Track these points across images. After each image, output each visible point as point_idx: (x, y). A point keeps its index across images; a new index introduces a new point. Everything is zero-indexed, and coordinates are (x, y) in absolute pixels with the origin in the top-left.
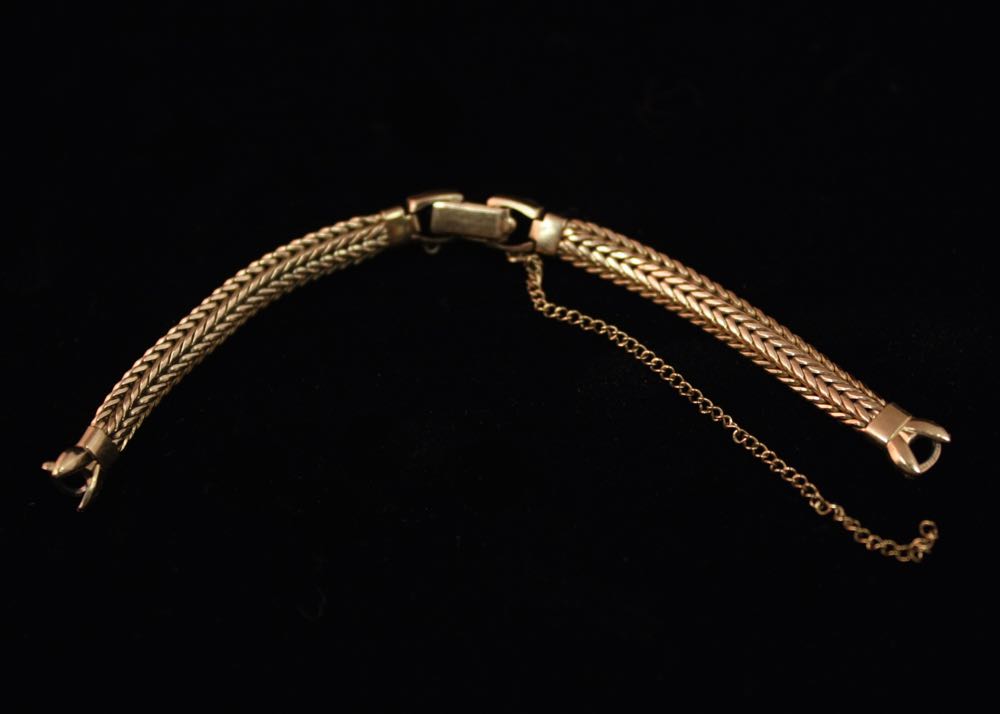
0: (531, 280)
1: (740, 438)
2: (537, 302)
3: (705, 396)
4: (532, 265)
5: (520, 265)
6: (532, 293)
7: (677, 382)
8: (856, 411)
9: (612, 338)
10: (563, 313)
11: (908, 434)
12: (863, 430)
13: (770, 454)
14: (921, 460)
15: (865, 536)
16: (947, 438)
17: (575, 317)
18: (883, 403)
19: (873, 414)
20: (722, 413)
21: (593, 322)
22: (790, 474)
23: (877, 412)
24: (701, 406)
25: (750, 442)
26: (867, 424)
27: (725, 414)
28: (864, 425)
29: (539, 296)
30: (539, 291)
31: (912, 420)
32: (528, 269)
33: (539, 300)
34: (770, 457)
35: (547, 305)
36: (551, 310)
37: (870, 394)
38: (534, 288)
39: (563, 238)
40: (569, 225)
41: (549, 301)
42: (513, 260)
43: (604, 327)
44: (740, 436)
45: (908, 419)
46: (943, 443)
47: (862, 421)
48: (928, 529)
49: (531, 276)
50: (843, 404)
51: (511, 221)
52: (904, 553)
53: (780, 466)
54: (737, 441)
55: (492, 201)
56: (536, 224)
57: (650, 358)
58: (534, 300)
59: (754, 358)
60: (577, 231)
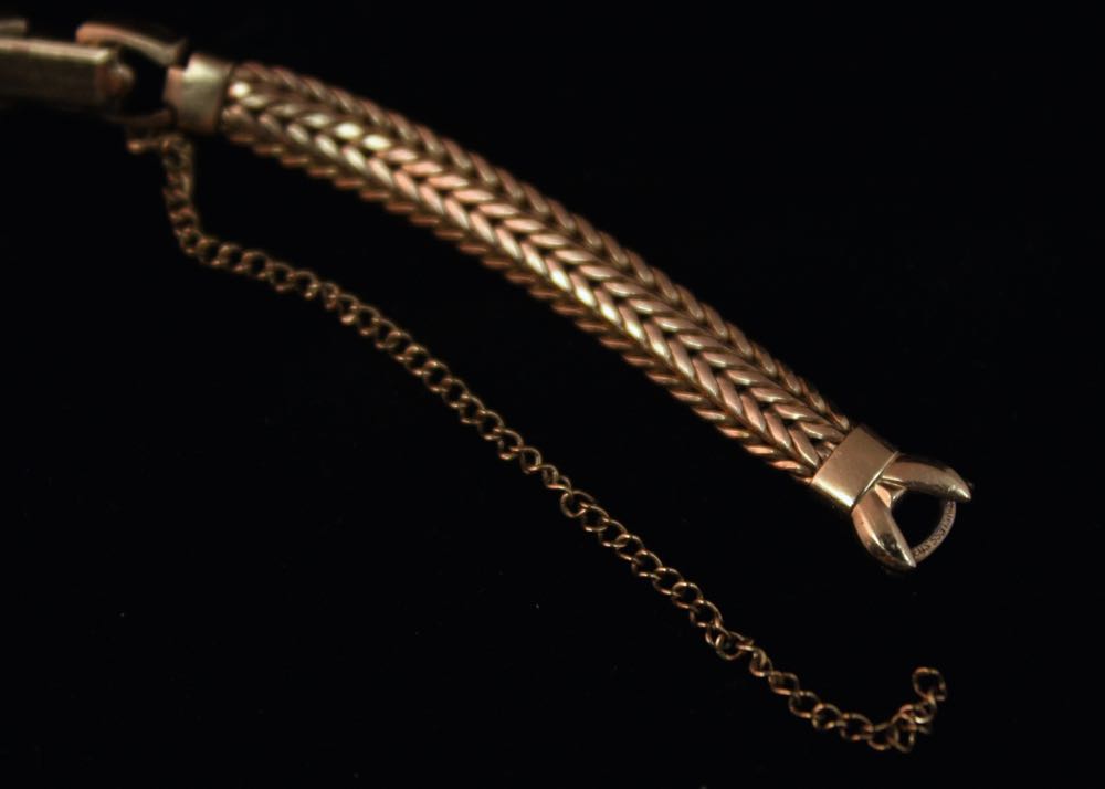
0: (172, 188)
1: (575, 508)
2: (183, 234)
3: (508, 426)
4: (173, 155)
5: (151, 158)
6: (174, 216)
7: (455, 393)
8: (793, 445)
9: (329, 306)
10: (235, 258)
11: (890, 488)
12: (807, 480)
13: (631, 541)
14: (913, 541)
15: (807, 705)
16: (965, 493)
17: (258, 265)
18: (844, 423)
19: (824, 449)
20: (539, 460)
21: (291, 275)
22: (668, 581)
23: (831, 446)
24: (501, 443)
25: (593, 518)
26: (812, 471)
27: (545, 461)
28: (809, 471)
29: (186, 222)
30: (188, 212)
31: (898, 460)
32: (167, 162)
33: (187, 230)
34: (631, 548)
35: (204, 241)
36: (212, 252)
37: (820, 405)
38: (179, 205)
39: (229, 101)
40: (241, 72)
41: (208, 231)
42: (135, 146)
43: (315, 286)
44: (574, 504)
45: (893, 457)
46: (960, 502)
47: (805, 464)
48: (928, 683)
49: (172, 178)
50: (767, 428)
51: (123, 72)
52: (880, 737)
53: (649, 565)
54: (570, 514)
55: (87, 31)
56: (174, 74)
57: (402, 345)
58: (178, 233)
59: (603, 334)
60: (256, 85)
